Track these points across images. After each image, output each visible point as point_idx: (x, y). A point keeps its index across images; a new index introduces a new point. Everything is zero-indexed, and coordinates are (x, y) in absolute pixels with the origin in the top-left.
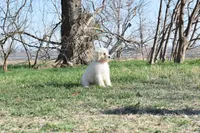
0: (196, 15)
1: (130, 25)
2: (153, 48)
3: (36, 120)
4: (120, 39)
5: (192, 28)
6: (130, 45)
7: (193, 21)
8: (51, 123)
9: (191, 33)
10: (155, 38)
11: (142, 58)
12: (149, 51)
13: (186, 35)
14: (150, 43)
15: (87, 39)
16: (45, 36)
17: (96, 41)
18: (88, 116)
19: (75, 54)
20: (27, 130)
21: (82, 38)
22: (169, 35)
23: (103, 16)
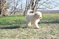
0: (37, 1)
1: (18, 4)
2: (25, 11)
4: (15, 9)
5: (36, 5)
6: (18, 10)
7: (37, 3)
10: (26, 8)
11: (22, 14)
13: (35, 7)
14: (24, 10)
15: (5, 9)
17: (8, 9)
18: (7, 32)
19: (2, 13)
21: (4, 8)
22: (30, 7)
23: (10, 2)
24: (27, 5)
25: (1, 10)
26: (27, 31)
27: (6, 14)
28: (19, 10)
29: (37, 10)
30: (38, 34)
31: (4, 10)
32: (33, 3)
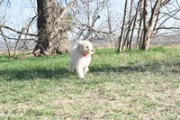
0: (158, 6)
1: (99, 17)
2: (120, 38)
3: (20, 106)
4: (91, 30)
5: (155, 18)
7: (156, 12)
8: (34, 109)
9: (153, 23)
10: (123, 28)
11: (111, 46)
12: (117, 40)
13: (150, 25)
14: (118, 33)
15: (61, 31)
16: (23, 29)
17: (69, 33)
18: (67, 100)
19: (50, 44)
20: (13, 116)
21: (57, 30)
22: (134, 25)
23: (75, 10)
24: (127, 20)
25: (50, 34)
26: (128, 99)
27: (64, 47)
28: (101, 34)
29: (158, 34)
30: (164, 108)
31: (59, 36)
32: (145, 13)
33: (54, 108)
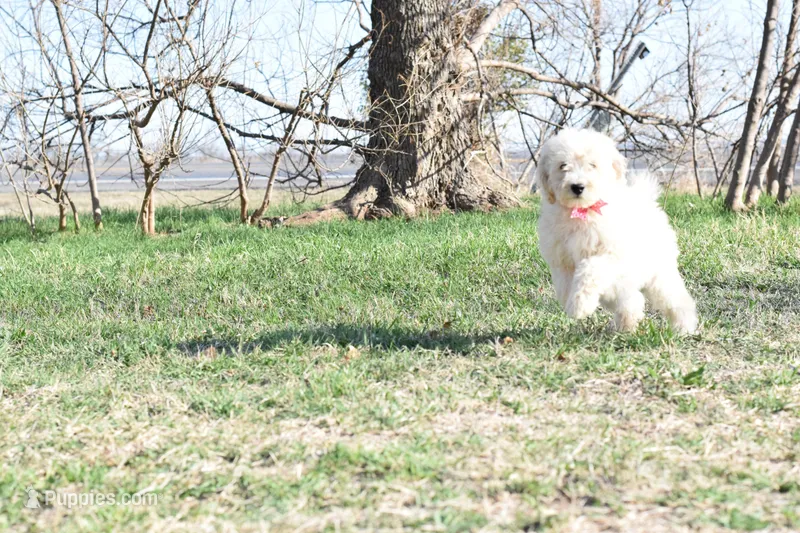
1: (642, 51)
3: (291, 432)
6: (647, 134)
8: (352, 447)
14: (731, 125)
16: (307, 96)
17: (505, 118)
18: (496, 419)
20: (260, 473)
24: (772, 68)
27: (481, 177)
33: (443, 446)
